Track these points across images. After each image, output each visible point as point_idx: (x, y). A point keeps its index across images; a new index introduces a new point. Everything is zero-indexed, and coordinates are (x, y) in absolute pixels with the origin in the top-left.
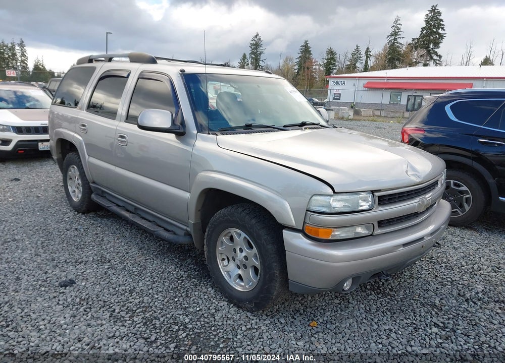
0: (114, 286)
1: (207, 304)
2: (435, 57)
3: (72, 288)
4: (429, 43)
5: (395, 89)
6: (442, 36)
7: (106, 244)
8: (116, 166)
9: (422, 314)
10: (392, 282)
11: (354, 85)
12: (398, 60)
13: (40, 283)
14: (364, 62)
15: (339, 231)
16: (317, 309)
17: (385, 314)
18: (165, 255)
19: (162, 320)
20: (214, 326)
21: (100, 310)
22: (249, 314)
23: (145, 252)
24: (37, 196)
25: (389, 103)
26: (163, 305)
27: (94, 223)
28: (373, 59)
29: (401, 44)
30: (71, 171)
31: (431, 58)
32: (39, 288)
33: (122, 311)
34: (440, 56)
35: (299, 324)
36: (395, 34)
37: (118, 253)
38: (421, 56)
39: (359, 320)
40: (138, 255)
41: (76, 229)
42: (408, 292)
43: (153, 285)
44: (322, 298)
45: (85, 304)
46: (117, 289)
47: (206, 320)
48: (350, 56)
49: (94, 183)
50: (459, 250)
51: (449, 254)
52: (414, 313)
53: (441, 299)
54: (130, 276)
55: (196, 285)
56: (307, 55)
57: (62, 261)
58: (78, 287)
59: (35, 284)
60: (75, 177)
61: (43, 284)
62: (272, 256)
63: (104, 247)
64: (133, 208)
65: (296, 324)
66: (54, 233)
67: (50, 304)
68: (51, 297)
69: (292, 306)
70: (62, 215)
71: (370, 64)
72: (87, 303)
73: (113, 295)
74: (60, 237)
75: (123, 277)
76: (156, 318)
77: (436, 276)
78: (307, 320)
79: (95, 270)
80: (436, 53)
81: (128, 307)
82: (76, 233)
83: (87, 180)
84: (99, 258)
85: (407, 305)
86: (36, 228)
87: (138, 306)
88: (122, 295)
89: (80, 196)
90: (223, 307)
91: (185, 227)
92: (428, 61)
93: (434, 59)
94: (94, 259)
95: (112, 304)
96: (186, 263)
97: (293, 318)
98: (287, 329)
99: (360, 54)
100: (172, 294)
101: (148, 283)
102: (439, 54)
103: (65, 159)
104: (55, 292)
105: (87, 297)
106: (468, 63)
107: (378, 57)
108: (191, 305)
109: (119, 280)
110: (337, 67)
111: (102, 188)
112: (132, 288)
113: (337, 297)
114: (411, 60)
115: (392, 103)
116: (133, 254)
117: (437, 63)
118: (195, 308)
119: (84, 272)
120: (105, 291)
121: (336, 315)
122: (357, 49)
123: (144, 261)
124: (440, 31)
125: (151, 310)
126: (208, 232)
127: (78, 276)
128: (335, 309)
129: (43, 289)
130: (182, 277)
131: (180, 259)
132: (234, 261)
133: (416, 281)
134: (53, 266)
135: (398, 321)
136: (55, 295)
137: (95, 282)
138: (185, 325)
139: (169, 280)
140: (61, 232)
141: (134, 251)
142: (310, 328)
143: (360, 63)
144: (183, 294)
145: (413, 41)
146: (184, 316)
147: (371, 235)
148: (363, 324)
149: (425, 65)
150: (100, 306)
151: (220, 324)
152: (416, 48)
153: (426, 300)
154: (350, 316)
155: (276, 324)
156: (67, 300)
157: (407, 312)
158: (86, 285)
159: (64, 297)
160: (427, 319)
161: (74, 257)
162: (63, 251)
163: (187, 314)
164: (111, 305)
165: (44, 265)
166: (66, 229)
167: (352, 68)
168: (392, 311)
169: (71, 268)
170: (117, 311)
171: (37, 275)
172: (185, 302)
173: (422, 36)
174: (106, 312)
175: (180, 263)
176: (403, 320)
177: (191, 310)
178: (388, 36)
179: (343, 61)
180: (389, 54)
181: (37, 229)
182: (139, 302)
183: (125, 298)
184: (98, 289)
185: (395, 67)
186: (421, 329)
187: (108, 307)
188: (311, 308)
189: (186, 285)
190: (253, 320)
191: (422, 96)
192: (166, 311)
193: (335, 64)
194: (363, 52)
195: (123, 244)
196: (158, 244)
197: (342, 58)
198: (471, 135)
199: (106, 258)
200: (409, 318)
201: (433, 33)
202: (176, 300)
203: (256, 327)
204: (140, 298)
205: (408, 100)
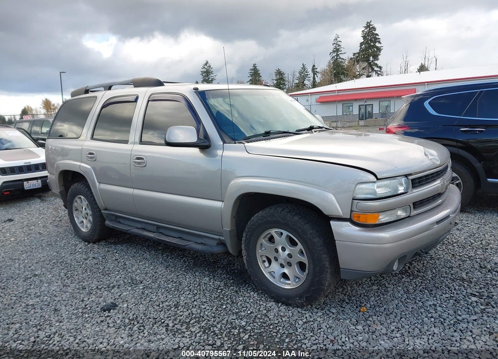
0: (157, 303)
1: (255, 306)
2: (376, 69)
3: (116, 311)
4: (369, 56)
5: (346, 100)
6: (379, 49)
7: (130, 267)
8: (134, 188)
9: (457, 288)
10: (416, 265)
11: (307, 101)
12: (343, 74)
13: (80, 310)
14: (312, 79)
15: (382, 215)
16: (360, 296)
17: (423, 292)
18: (194, 270)
19: (219, 326)
20: (271, 325)
21: (153, 326)
22: (299, 310)
23: (173, 269)
24: (39, 233)
25: (342, 114)
26: (214, 313)
27: (109, 250)
28: (319, 75)
29: (343, 59)
30: (76, 202)
31: (373, 69)
32: (82, 316)
33: (175, 324)
34: (380, 68)
35: (350, 311)
36: (337, 50)
37: (147, 273)
38: (363, 69)
39: (403, 300)
40: (167, 273)
41: (94, 258)
42: (434, 271)
43: (195, 297)
44: (360, 287)
45: (136, 323)
46: (161, 306)
47: (261, 320)
48: (298, 75)
49: (106, 209)
50: (463, 231)
51: (456, 235)
52: (449, 288)
53: (467, 273)
54: (169, 292)
55: (236, 292)
56: (257, 78)
57: (94, 288)
58: (122, 309)
59: (76, 313)
60: (82, 207)
61: (84, 311)
62: (320, 248)
63: (130, 270)
64: (156, 227)
65: (347, 312)
66: (73, 264)
67: (101, 327)
68: (99, 321)
69: (336, 297)
70: (73, 247)
71: (318, 80)
72: (138, 323)
73: (160, 312)
74: (81, 267)
75: (162, 295)
76: (213, 326)
77: (453, 255)
78: (355, 307)
79: (131, 292)
80: (376, 65)
81: (180, 320)
82: (95, 261)
83: (98, 207)
84: (129, 281)
85: (439, 282)
86: (53, 261)
87: (190, 318)
88: (168, 310)
89: (89, 226)
90: (272, 307)
91: (217, 237)
92: (370, 72)
93: (375, 71)
94: (124, 282)
95: (162, 319)
96: (218, 274)
97: (341, 307)
98: (341, 317)
99: (307, 72)
100: (217, 303)
101: (190, 296)
102: (379, 65)
103: (70, 190)
104: (100, 316)
105: (135, 316)
106: (406, 71)
107: (324, 73)
108: (241, 310)
109: (160, 297)
110: (287, 87)
111: (116, 214)
112: (176, 303)
113: (374, 284)
114: (355, 73)
115: (345, 114)
116: (162, 272)
117: (378, 74)
118: (246, 312)
119: (120, 295)
120: (150, 309)
121: (380, 299)
122: (304, 67)
123: (175, 277)
124: (377, 44)
125: (203, 319)
126: (246, 237)
127: (116, 300)
128: (376, 294)
129: (87, 315)
130: (219, 286)
131: (210, 271)
132: (277, 261)
133: (437, 262)
134: (87, 294)
135: (438, 297)
136: (102, 320)
137: (137, 303)
138: (243, 327)
139: (209, 291)
140: (79, 262)
141: (161, 270)
142: (362, 313)
143: (308, 80)
144: (228, 301)
145: (354, 55)
146: (239, 320)
147: (409, 217)
148: (408, 303)
149: (368, 76)
150: (152, 323)
151: (276, 322)
152: (358, 62)
153: (454, 276)
154: (393, 298)
155: (328, 314)
156: (116, 322)
157: (442, 288)
158: (129, 307)
159: (112, 320)
160: (463, 292)
161: (104, 283)
162: (90, 280)
163: (240, 317)
164: (163, 321)
165: (78, 294)
166: (83, 259)
167: (301, 86)
168: (429, 289)
169: (106, 293)
170: (171, 325)
171: (74, 304)
172: (234, 308)
173: (361, 50)
174: (161, 328)
175: (211, 274)
176: (442, 295)
177: (243, 314)
178: (331, 53)
179: (292, 80)
180: (334, 69)
181: (54, 263)
182: (189, 315)
183: (173, 313)
184: (142, 308)
185: (341, 81)
186: (461, 300)
187: (160, 323)
188: (354, 296)
189: (227, 293)
190: (305, 314)
191: (372, 105)
192: (219, 318)
193: (284, 84)
194: (310, 70)
195: (147, 265)
196: (182, 260)
197: (291, 78)
198: (452, 126)
199: (136, 279)
200: (446, 293)
201: (370, 47)
202: (224, 307)
203: (311, 319)
204: (188, 310)
205: (360, 109)
